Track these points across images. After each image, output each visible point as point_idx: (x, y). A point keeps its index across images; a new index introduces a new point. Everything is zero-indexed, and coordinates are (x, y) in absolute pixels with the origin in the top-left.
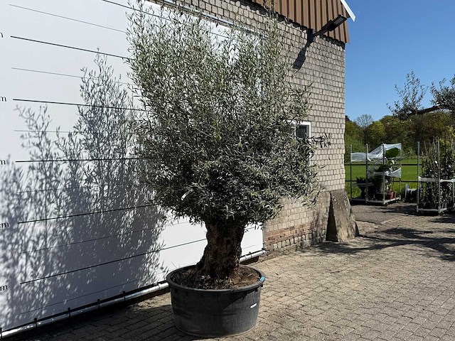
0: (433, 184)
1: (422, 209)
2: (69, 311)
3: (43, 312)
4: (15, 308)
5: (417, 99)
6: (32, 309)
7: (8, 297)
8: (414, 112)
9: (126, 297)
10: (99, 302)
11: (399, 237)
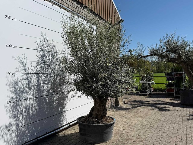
0: (145, 83)
1: (141, 93)
2: (37, 138)
3: (28, 139)
4: (18, 138)
5: (143, 52)
6: (25, 138)
7: (16, 134)
8: (142, 57)
9: (56, 131)
10: (47, 133)
11: (139, 104)
